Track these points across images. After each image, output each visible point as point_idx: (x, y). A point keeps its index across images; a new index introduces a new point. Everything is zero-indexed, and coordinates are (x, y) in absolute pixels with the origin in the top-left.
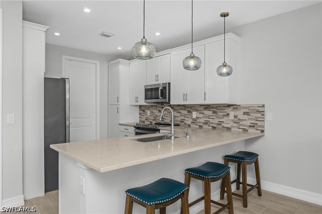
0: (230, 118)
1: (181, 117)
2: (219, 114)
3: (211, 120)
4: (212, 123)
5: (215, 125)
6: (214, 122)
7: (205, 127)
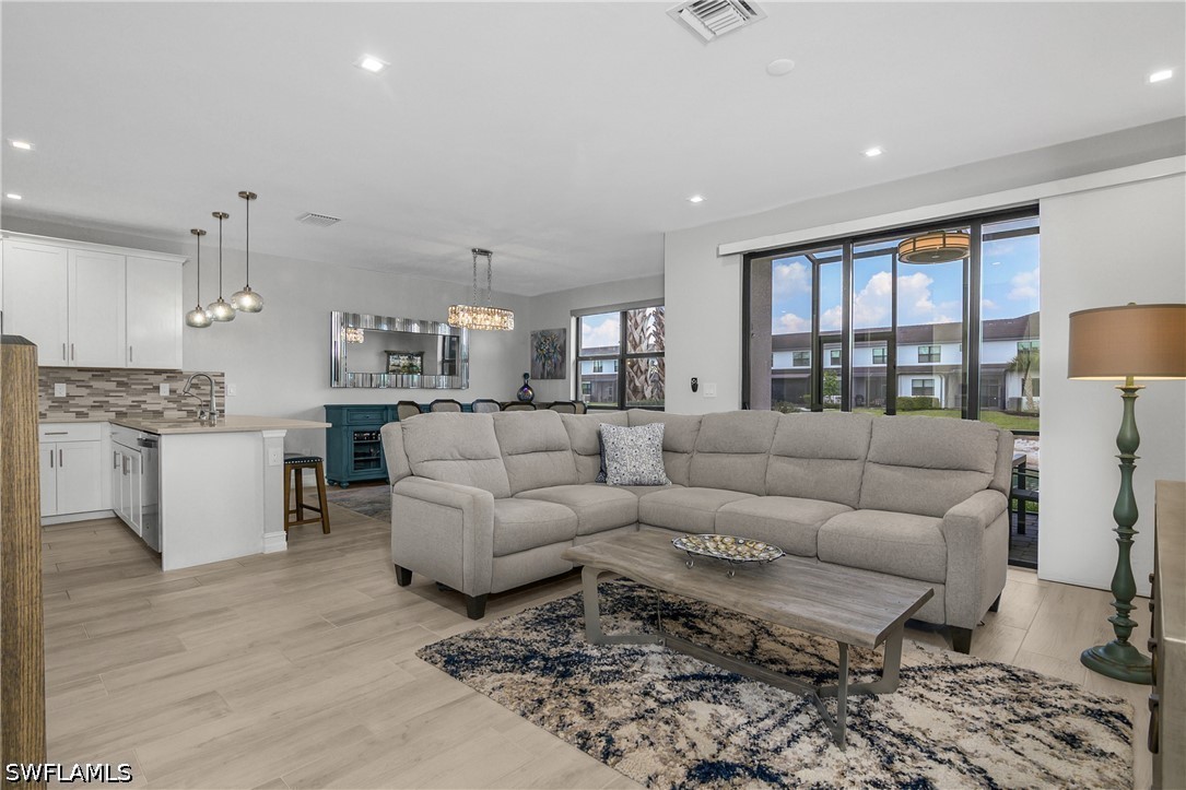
0: (162, 394)
2: (133, 387)
3: (112, 400)
4: (117, 405)
5: (124, 409)
6: (120, 402)
7: (94, 414)
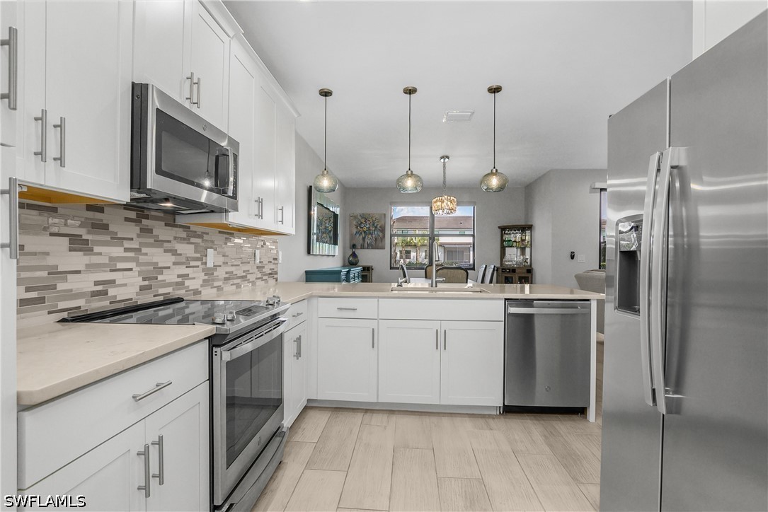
1: (177, 267)
